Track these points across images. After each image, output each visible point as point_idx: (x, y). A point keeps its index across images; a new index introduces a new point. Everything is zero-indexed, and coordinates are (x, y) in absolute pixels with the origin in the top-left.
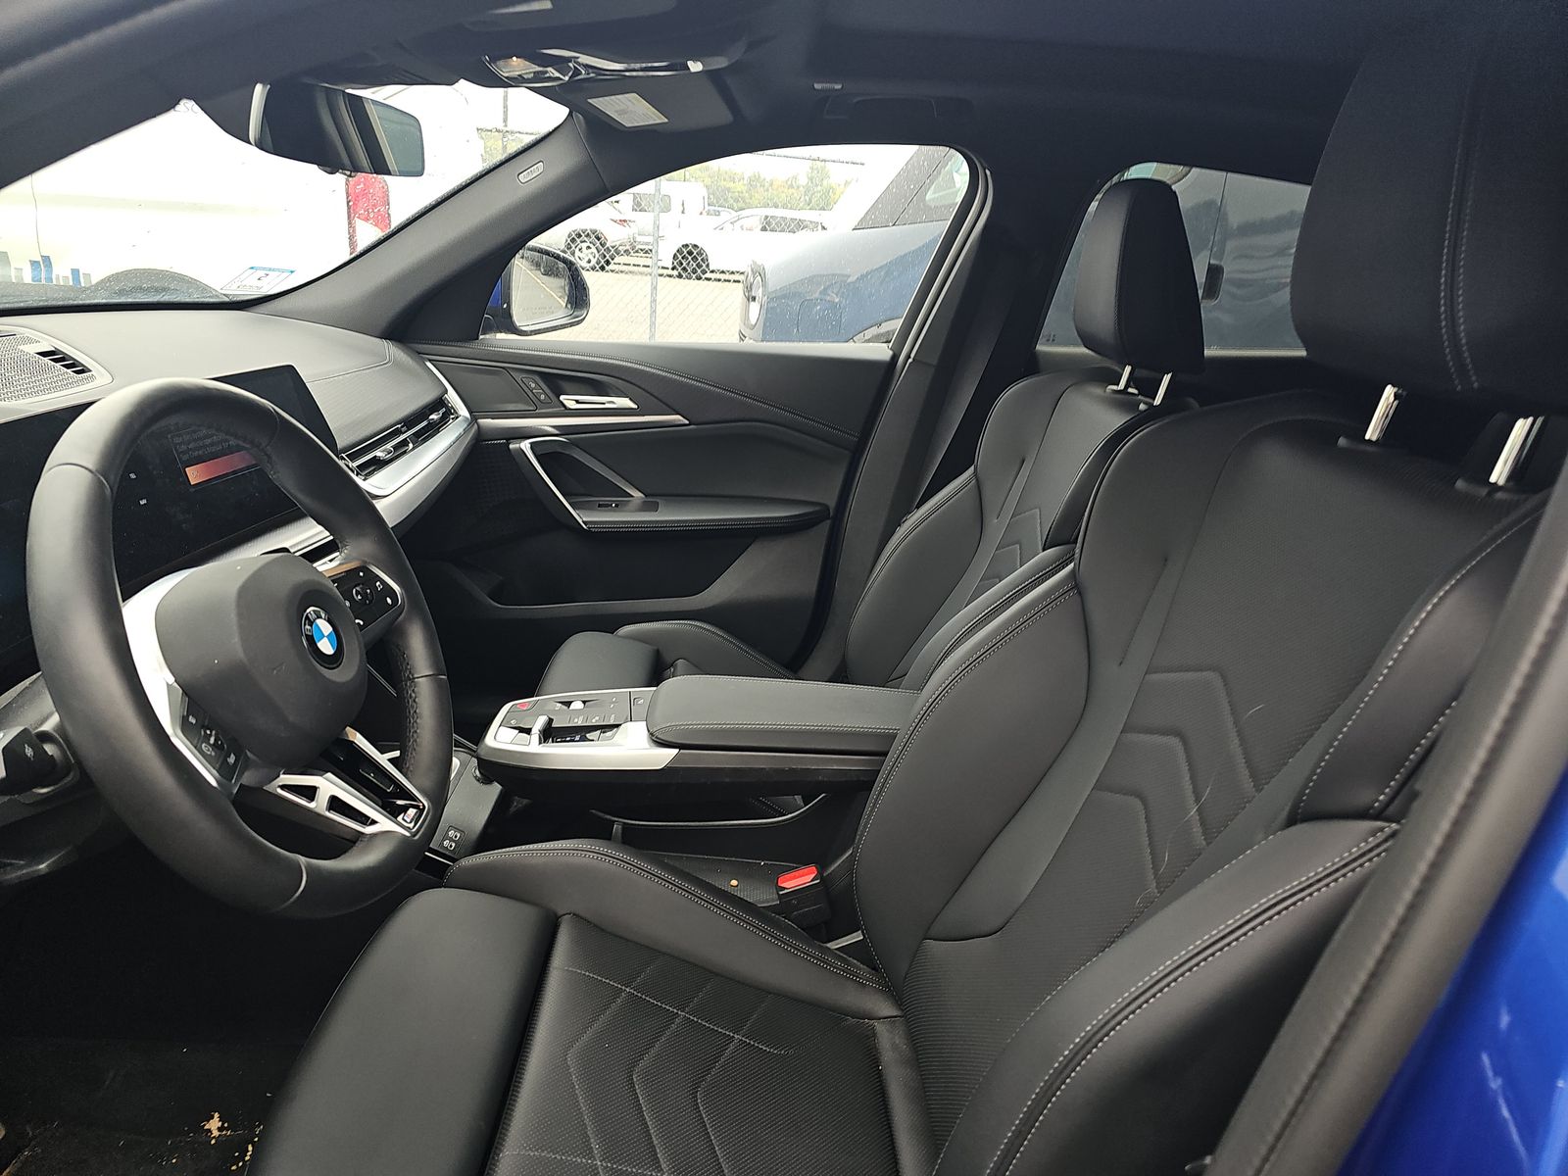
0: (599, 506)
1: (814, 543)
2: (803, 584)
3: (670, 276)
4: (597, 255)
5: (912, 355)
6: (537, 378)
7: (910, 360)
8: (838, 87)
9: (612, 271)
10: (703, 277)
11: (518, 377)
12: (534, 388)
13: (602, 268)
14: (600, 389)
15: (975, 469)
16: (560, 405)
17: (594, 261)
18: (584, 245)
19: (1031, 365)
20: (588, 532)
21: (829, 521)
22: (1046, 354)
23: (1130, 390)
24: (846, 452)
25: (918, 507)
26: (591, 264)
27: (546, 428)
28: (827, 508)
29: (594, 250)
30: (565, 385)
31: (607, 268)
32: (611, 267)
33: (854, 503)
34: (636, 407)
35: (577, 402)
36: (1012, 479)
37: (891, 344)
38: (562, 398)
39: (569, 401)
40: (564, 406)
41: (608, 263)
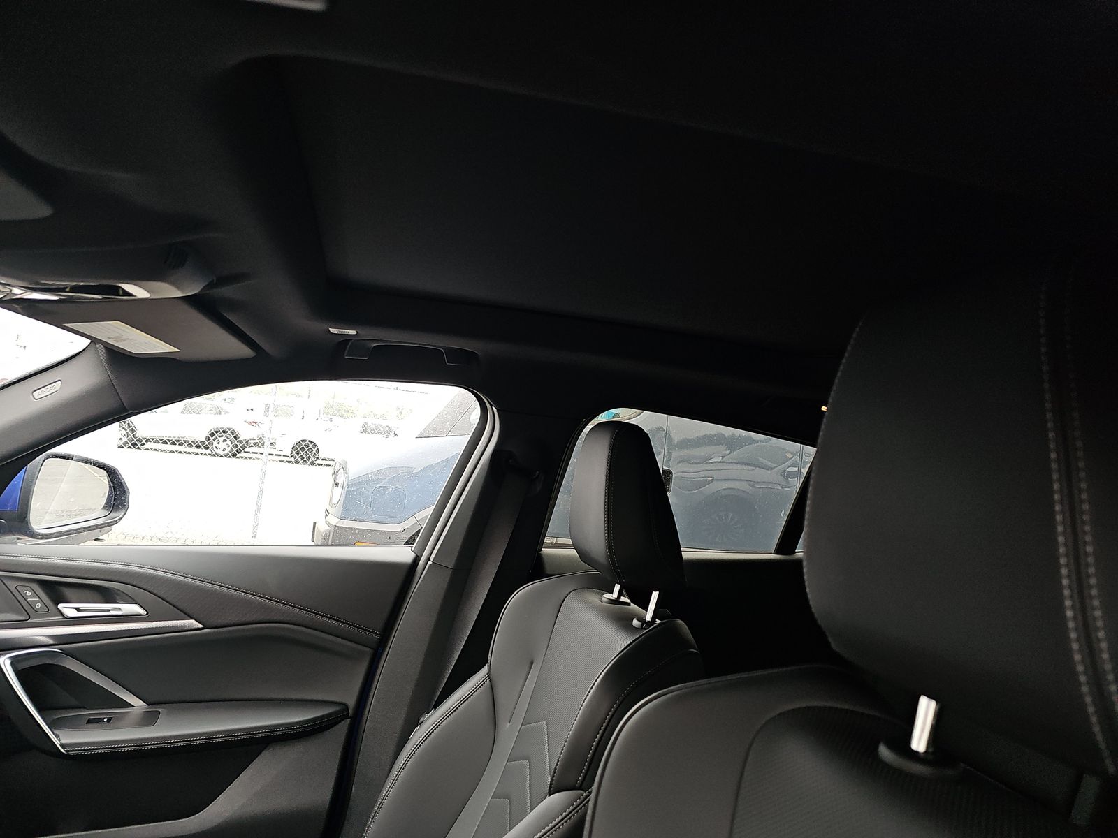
0: (89, 722)
1: (331, 746)
2: (319, 794)
3: (289, 462)
4: (231, 445)
5: (432, 559)
6: (36, 587)
7: (430, 563)
8: (354, 332)
9: (242, 457)
10: (316, 462)
11: (12, 585)
12: (30, 597)
13: (234, 455)
14: (107, 596)
15: (489, 669)
16: (58, 613)
17: (228, 451)
18: (221, 439)
19: (536, 568)
20: (67, 757)
21: (349, 720)
22: (550, 556)
23: (623, 599)
24: (368, 649)
25: (435, 707)
26: (225, 452)
27: (40, 638)
28: (346, 706)
29: (229, 442)
30: (68, 592)
31: (238, 455)
32: (242, 454)
33: (373, 702)
34: (144, 612)
35: (78, 609)
36: (522, 681)
37: (414, 546)
38: (60, 606)
39: (68, 610)
40: (62, 614)
41: (239, 451)
